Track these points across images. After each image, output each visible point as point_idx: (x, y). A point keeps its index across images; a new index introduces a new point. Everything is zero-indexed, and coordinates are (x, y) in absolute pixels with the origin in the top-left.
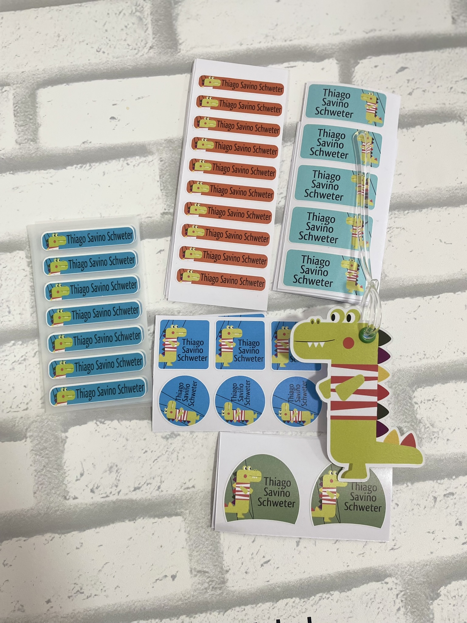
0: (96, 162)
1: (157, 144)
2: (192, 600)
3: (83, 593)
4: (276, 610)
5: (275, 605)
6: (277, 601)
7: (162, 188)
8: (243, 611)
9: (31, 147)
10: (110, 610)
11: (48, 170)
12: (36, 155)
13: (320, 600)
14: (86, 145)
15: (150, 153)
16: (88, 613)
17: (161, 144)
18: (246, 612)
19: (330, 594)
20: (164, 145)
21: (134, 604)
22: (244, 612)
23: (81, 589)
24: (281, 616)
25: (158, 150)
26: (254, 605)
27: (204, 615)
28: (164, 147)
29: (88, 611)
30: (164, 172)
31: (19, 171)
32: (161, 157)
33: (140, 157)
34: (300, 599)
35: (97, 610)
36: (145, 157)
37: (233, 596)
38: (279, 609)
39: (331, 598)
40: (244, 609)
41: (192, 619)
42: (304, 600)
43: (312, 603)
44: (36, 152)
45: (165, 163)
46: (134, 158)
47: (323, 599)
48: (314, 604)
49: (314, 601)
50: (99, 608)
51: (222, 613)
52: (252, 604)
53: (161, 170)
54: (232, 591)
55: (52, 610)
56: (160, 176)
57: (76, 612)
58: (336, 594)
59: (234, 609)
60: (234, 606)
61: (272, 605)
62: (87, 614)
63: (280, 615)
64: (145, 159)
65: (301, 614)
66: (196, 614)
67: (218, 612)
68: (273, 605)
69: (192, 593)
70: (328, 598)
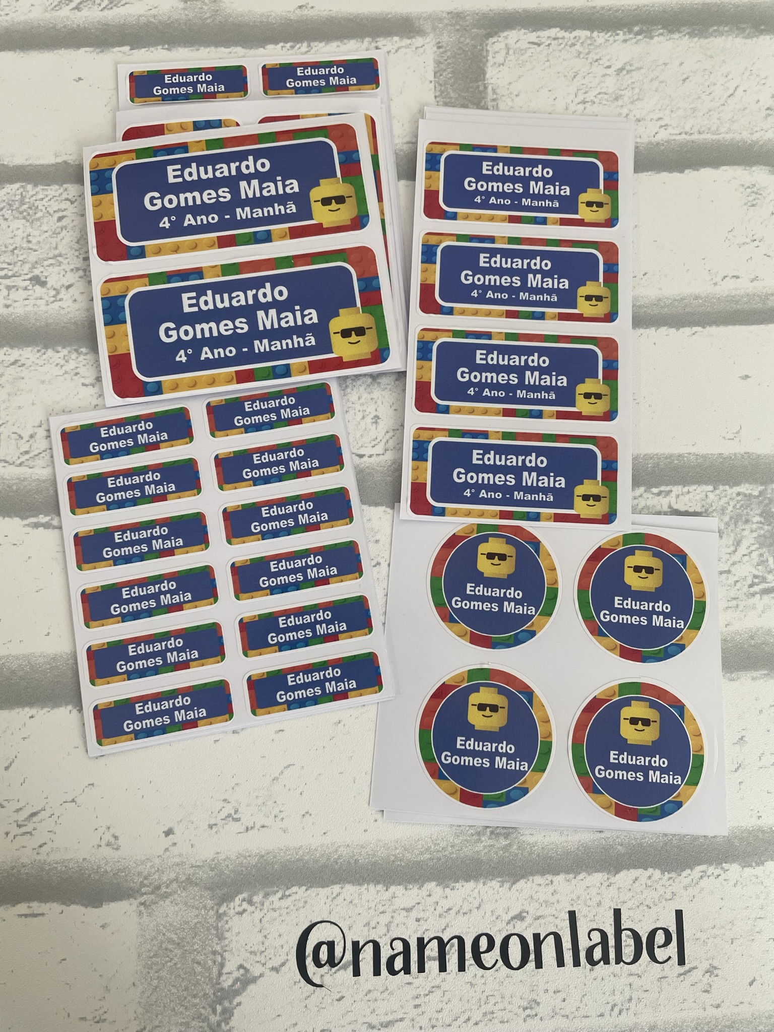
0: (320, 42)
1: (435, 19)
2: (451, 854)
3: (238, 820)
4: (613, 890)
5: (612, 880)
6: (617, 872)
7: (437, 94)
8: (547, 884)
9: (206, 8)
10: (288, 857)
11: (232, 48)
12: (213, 21)
13: (702, 877)
14: (305, 12)
15: (420, 32)
16: (245, 861)
17: (441, 20)
18: (556, 888)
19: (722, 868)
20: (446, 21)
21: (336, 851)
22: (551, 889)
23: (236, 812)
24: (624, 902)
25: (434, 29)
26: (571, 876)
27: (472, 884)
28: (447, 25)
29: (245, 857)
30: (442, 66)
31: (179, 45)
32: (438, 40)
33: (401, 37)
34: (663, 873)
35: (262, 856)
36: (409, 38)
37: (530, 854)
38: (619, 888)
39: (723, 876)
40: (552, 882)
41: (447, 890)
42: (670, 876)
43: (686, 881)
44: (213, 15)
45: (446, 51)
46: (389, 38)
47: (709, 876)
48: (690, 885)
49: (689, 879)
50: (268, 853)
51: (507, 885)
52: (569, 873)
53: (438, 63)
54: (529, 844)
55: (175, 850)
56: (435, 73)
57: (222, 857)
58: (734, 869)
59: (531, 878)
60: (532, 874)
61: (606, 879)
62: (242, 863)
63: (622, 900)
64: (409, 41)
65: (664, 902)
66: (458, 882)
67: (499, 882)
68: (608, 879)
69: (451, 841)
70: (719, 876)
